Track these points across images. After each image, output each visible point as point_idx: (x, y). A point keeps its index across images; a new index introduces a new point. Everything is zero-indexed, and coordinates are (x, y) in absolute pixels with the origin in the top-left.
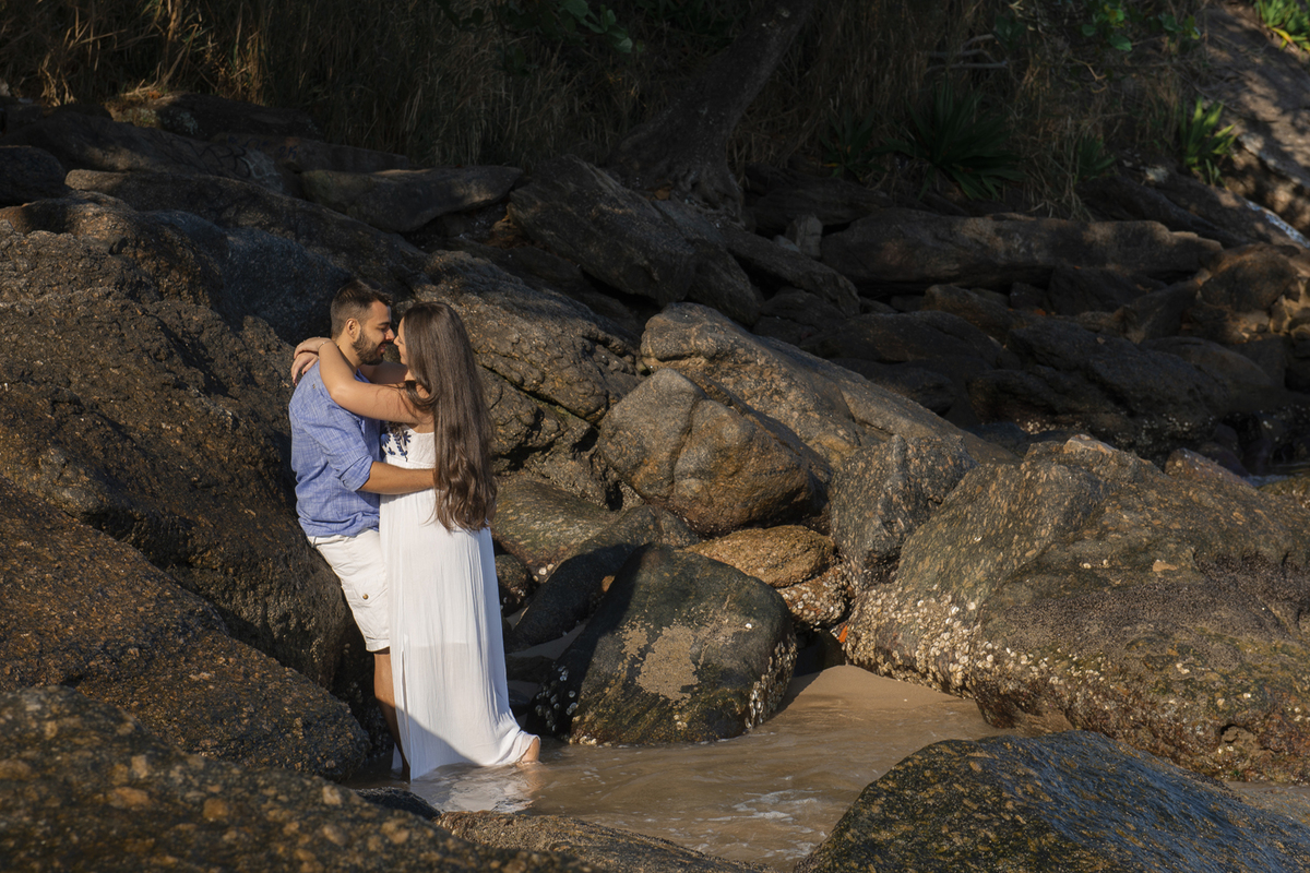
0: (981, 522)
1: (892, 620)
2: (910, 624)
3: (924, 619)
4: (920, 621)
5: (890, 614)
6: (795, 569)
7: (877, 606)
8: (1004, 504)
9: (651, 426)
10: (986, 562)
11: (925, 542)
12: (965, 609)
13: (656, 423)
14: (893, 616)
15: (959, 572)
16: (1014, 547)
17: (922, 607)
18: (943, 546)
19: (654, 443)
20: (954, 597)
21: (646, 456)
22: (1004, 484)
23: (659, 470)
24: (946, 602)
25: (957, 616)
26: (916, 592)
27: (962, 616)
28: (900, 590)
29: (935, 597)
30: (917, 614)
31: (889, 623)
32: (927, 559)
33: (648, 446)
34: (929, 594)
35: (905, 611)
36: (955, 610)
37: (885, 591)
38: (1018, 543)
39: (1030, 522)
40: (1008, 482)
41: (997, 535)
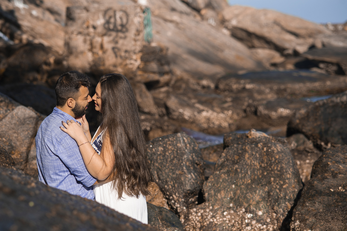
0: (247, 173)
1: (211, 223)
2: (222, 224)
3: (229, 221)
4: (227, 222)
5: (209, 220)
6: (158, 201)
7: (198, 216)
8: (256, 163)
9: (15, 135)
10: (259, 191)
11: (217, 184)
12: (256, 215)
13: (18, 134)
14: (211, 220)
15: (245, 197)
16: (273, 183)
17: (227, 215)
18: (229, 185)
19: (18, 143)
20: (246, 209)
21: (13, 150)
22: (253, 155)
23: (21, 156)
24: (241, 212)
25: (252, 218)
26: (221, 208)
27: (255, 218)
28: (211, 208)
29: (233, 210)
30: (225, 219)
31: (210, 224)
32: (222, 192)
33: (14, 145)
34: (230, 208)
35: (218, 218)
36: (249, 215)
37: (202, 209)
38: (274, 181)
39: (279, 171)
40: (254, 153)
41: (259, 178)
